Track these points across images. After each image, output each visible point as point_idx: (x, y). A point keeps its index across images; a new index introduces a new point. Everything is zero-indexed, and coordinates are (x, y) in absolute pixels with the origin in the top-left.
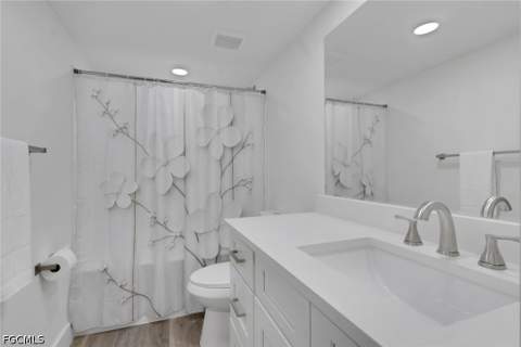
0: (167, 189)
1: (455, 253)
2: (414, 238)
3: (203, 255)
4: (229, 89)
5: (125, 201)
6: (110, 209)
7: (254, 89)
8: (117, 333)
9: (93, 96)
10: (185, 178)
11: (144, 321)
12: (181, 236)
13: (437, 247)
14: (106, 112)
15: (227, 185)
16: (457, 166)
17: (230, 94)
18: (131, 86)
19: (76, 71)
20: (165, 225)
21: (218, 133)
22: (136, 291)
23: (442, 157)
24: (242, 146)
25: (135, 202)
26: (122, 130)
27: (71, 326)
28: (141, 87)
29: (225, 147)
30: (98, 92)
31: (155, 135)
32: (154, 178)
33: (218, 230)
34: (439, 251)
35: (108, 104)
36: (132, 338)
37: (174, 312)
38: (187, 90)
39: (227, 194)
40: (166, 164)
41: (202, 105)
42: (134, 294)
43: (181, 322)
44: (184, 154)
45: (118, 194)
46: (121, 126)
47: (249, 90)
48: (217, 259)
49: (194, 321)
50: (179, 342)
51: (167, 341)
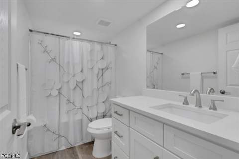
0: (74, 87)
1: (200, 107)
2: (186, 103)
3: (90, 116)
4: (101, 43)
5: (55, 93)
6: (48, 97)
7: (110, 43)
8: (51, 155)
9: (39, 43)
10: (82, 82)
11: (63, 148)
12: (80, 108)
13: (195, 105)
14: (45, 51)
15: (100, 85)
16: (189, 77)
17: (102, 45)
18: (57, 39)
19: (31, 31)
20: (73, 104)
21: (97, 62)
22: (60, 134)
23: (183, 74)
24: (107, 68)
25: (60, 93)
26: (53, 60)
27: (29, 153)
28: (62, 40)
29: (99, 69)
30: (42, 41)
31: (68, 62)
32: (68, 82)
33: (97, 105)
34: (196, 106)
35: (46, 47)
36: (60, 156)
37: (78, 143)
38: (83, 43)
39: (101, 89)
40: (74, 76)
41: (89, 50)
42: (60, 136)
43: (81, 147)
44: (82, 71)
45: (52, 90)
46: (53, 58)
47: (107, 43)
48: (97, 118)
49: (87, 146)
50: (83, 155)
51: (77, 155)
